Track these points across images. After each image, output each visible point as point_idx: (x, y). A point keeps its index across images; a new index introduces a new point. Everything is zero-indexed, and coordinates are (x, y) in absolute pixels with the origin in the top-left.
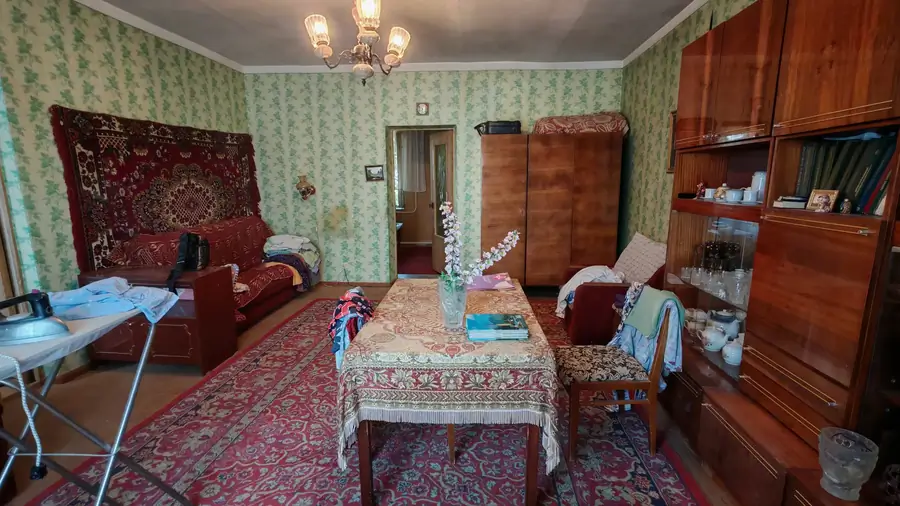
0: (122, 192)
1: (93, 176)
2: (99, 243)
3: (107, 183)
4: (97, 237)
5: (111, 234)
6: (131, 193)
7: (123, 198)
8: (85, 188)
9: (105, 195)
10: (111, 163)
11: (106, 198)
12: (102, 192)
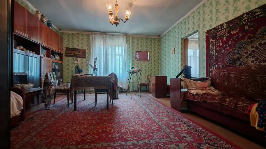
0: (223, 51)
1: (214, 48)
2: (212, 69)
3: (218, 49)
4: (212, 67)
5: (216, 67)
6: (226, 51)
7: (223, 53)
8: (211, 52)
9: (216, 53)
10: (220, 41)
11: (216, 54)
12: (216, 52)
